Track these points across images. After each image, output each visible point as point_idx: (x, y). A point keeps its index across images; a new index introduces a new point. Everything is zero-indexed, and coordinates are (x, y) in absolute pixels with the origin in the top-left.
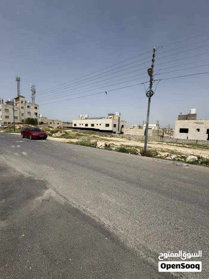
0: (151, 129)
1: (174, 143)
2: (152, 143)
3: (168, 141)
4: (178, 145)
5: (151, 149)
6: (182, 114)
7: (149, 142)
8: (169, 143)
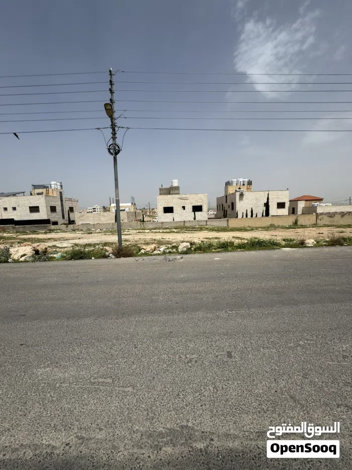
0: (124, 210)
1: (159, 229)
3: (151, 226)
4: (165, 231)
5: (130, 243)
6: (164, 187)
7: (125, 233)
8: (153, 230)
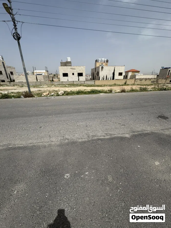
1: (60, 85)
2: (43, 87)
3: (56, 84)
7: (41, 87)
